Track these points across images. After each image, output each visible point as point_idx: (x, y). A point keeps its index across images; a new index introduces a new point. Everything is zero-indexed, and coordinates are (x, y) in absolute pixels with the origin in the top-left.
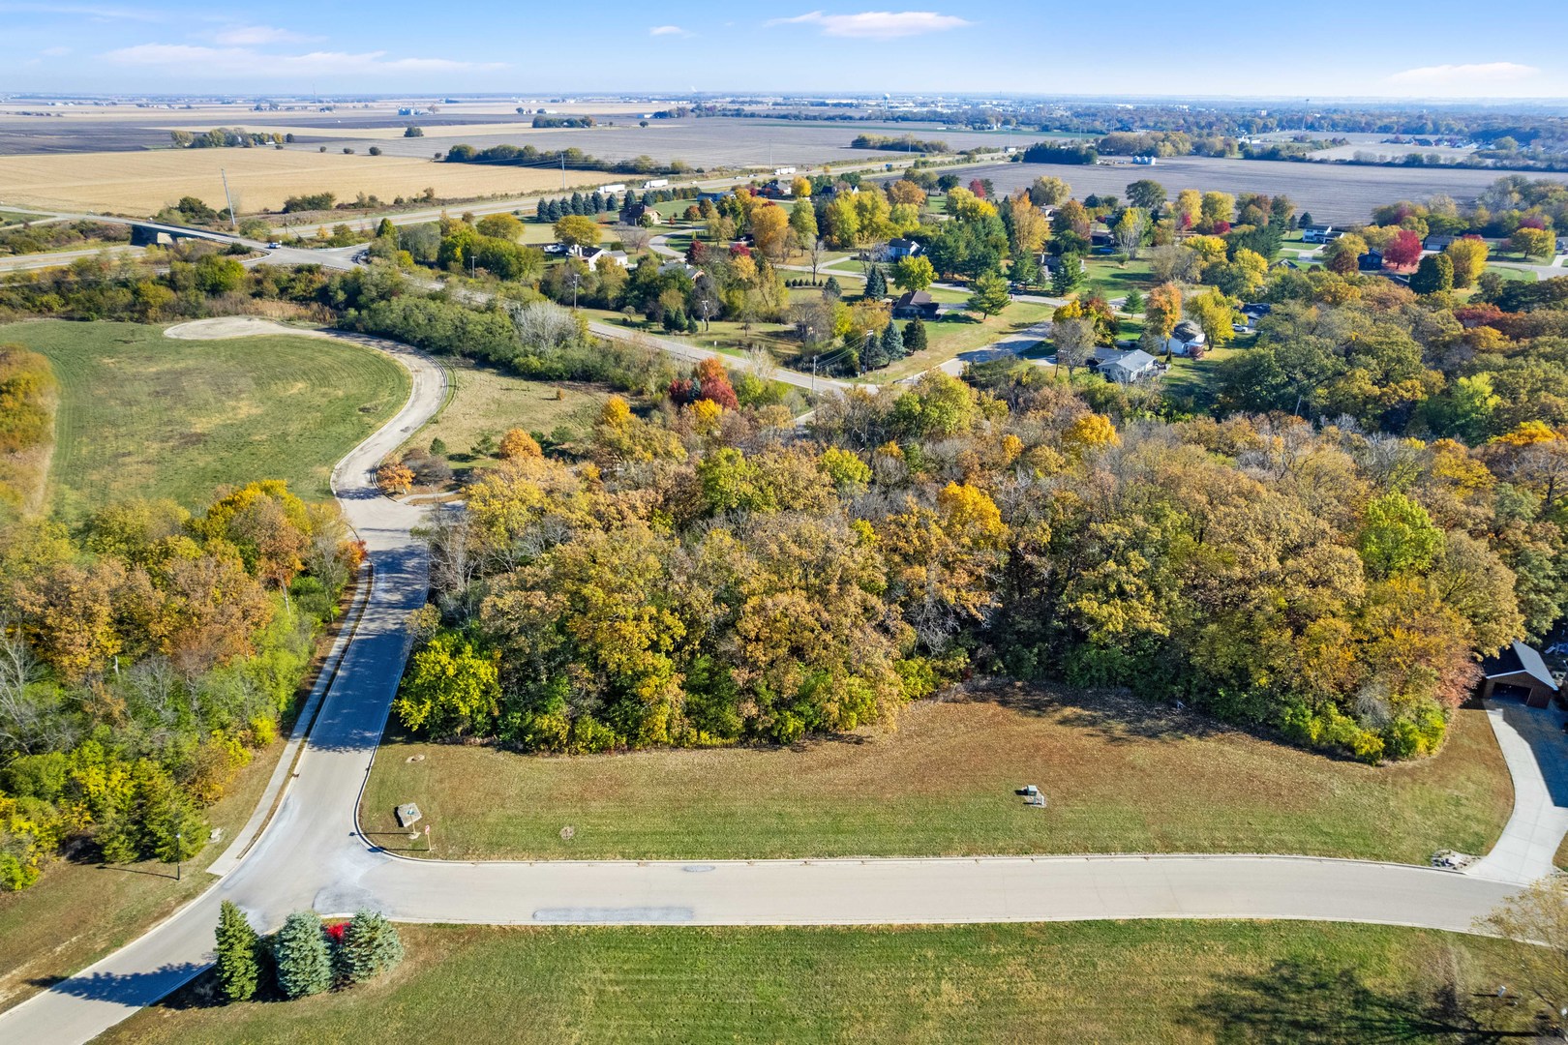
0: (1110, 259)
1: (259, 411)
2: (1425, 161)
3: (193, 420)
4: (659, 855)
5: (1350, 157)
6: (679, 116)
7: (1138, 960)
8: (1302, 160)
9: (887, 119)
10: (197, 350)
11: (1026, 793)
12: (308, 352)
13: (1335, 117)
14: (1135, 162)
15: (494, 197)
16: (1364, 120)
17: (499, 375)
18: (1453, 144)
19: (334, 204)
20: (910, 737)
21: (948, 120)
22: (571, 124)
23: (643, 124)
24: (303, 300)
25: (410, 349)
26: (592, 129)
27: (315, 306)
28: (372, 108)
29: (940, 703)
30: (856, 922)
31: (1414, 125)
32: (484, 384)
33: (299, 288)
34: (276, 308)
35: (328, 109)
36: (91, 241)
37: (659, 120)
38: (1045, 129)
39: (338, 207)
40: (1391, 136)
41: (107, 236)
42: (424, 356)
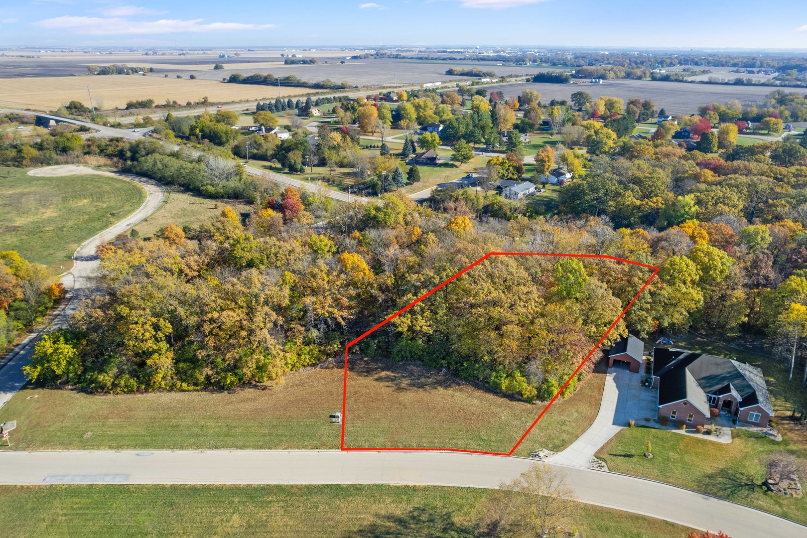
0: (548, 133)
1: (56, 215)
2: (745, 82)
3: (16, 219)
4: (128, 447)
5: (706, 80)
6: (365, 58)
7: (342, 505)
8: (681, 81)
9: (474, 60)
10: (41, 182)
11: (334, 417)
12: (99, 184)
13: (710, 59)
14: (592, 82)
15: (241, 102)
16: (724, 60)
17: (193, 195)
18: (766, 73)
19: (154, 105)
20: (292, 386)
21: (505, 60)
22: (305, 62)
23: (342, 62)
24: (110, 156)
25: (153, 182)
26: (315, 65)
27: (115, 159)
28: (207, 54)
29: (318, 369)
30: (207, 482)
31: (750, 63)
32: (183, 200)
33: (110, 150)
34: (93, 160)
35: (183, 54)
36: (14, 124)
37: (354, 60)
38: (554, 65)
39: (156, 107)
40: (735, 69)
41: (22, 121)
42: (159, 186)
